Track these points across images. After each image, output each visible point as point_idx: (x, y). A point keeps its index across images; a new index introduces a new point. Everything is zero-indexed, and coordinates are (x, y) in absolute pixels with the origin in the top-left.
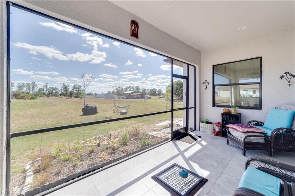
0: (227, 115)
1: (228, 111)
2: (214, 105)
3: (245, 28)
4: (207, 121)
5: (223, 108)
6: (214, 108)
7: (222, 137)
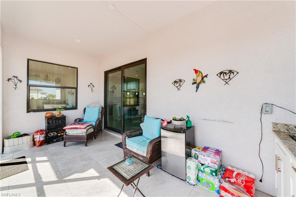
0: (53, 119)
1: (52, 115)
2: (29, 110)
3: (79, 41)
4: (18, 133)
5: (45, 113)
6: (29, 113)
7: (47, 144)
